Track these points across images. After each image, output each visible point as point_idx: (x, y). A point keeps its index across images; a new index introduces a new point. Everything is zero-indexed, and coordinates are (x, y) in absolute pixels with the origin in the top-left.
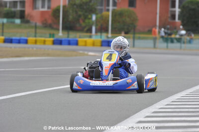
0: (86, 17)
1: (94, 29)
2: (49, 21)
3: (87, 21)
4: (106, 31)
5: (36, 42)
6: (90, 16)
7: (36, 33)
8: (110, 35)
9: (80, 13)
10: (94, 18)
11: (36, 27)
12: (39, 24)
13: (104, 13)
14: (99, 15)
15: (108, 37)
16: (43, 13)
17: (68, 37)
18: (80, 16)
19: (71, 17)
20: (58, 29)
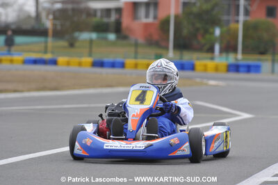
0: (206, 31)
1: (217, 48)
2: (156, 37)
3: (208, 36)
4: (235, 50)
5: (136, 66)
6: (211, 30)
7: (136, 53)
8: (240, 56)
9: (198, 25)
10: (217, 32)
11: (136, 45)
12: (141, 41)
13: (232, 25)
14: (225, 29)
15: (236, 59)
16: (147, 26)
17: (181, 58)
18: (198, 29)
19: (185, 32)
20: (167, 48)
